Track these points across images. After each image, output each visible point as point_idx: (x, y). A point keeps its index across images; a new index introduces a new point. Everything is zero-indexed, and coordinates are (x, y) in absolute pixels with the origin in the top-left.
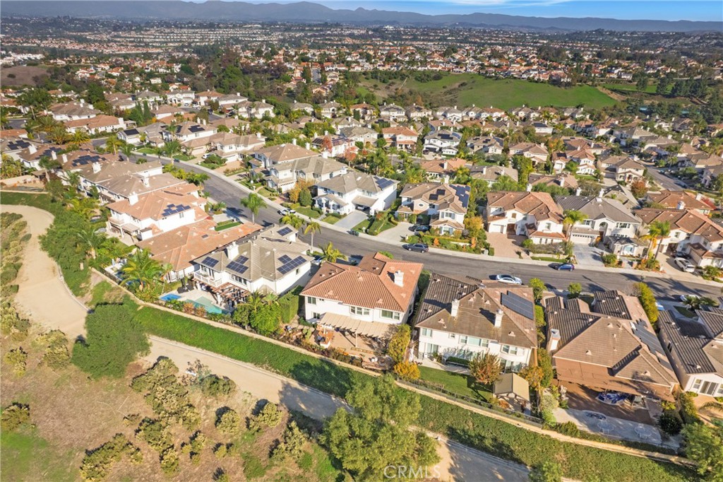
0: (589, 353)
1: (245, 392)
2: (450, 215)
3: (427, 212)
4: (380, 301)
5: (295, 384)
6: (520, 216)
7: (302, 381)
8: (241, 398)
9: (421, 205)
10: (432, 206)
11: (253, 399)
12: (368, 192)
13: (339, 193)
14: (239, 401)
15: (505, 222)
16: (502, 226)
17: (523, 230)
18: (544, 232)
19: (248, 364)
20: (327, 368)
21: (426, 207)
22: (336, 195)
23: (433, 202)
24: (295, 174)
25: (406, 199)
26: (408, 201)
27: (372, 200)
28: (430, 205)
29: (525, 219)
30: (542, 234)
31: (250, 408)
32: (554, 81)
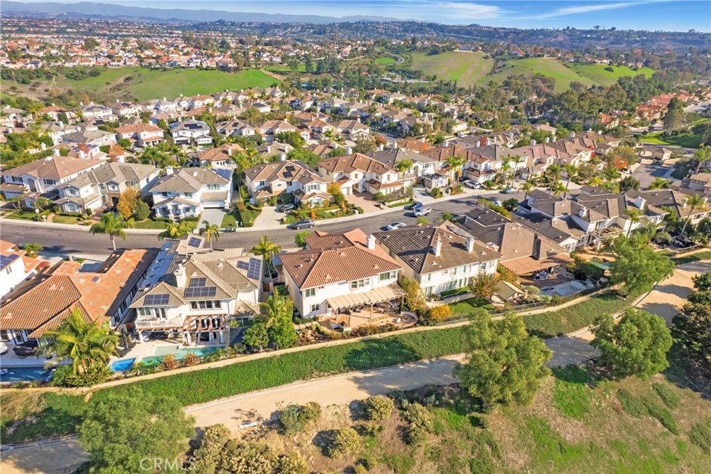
0: (516, 251)
1: (328, 407)
2: (315, 187)
3: (285, 190)
4: (377, 267)
5: (359, 374)
6: (361, 175)
7: (364, 368)
8: (330, 413)
9: (279, 185)
10: (290, 184)
11: (342, 407)
12: (215, 185)
13: (186, 194)
14: (330, 418)
15: (349, 184)
16: (348, 188)
17: (364, 187)
18: (388, 183)
19: (294, 383)
20: (374, 345)
21: (284, 186)
22: (183, 197)
23: (289, 179)
24: (99, 188)
25: (259, 183)
26: (261, 185)
27: (222, 193)
28: (288, 182)
29: (364, 177)
30: (386, 186)
31: (347, 417)
32: (222, 67)
